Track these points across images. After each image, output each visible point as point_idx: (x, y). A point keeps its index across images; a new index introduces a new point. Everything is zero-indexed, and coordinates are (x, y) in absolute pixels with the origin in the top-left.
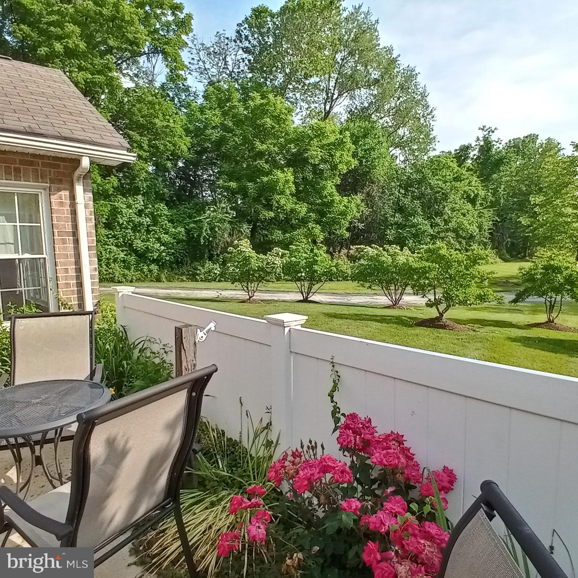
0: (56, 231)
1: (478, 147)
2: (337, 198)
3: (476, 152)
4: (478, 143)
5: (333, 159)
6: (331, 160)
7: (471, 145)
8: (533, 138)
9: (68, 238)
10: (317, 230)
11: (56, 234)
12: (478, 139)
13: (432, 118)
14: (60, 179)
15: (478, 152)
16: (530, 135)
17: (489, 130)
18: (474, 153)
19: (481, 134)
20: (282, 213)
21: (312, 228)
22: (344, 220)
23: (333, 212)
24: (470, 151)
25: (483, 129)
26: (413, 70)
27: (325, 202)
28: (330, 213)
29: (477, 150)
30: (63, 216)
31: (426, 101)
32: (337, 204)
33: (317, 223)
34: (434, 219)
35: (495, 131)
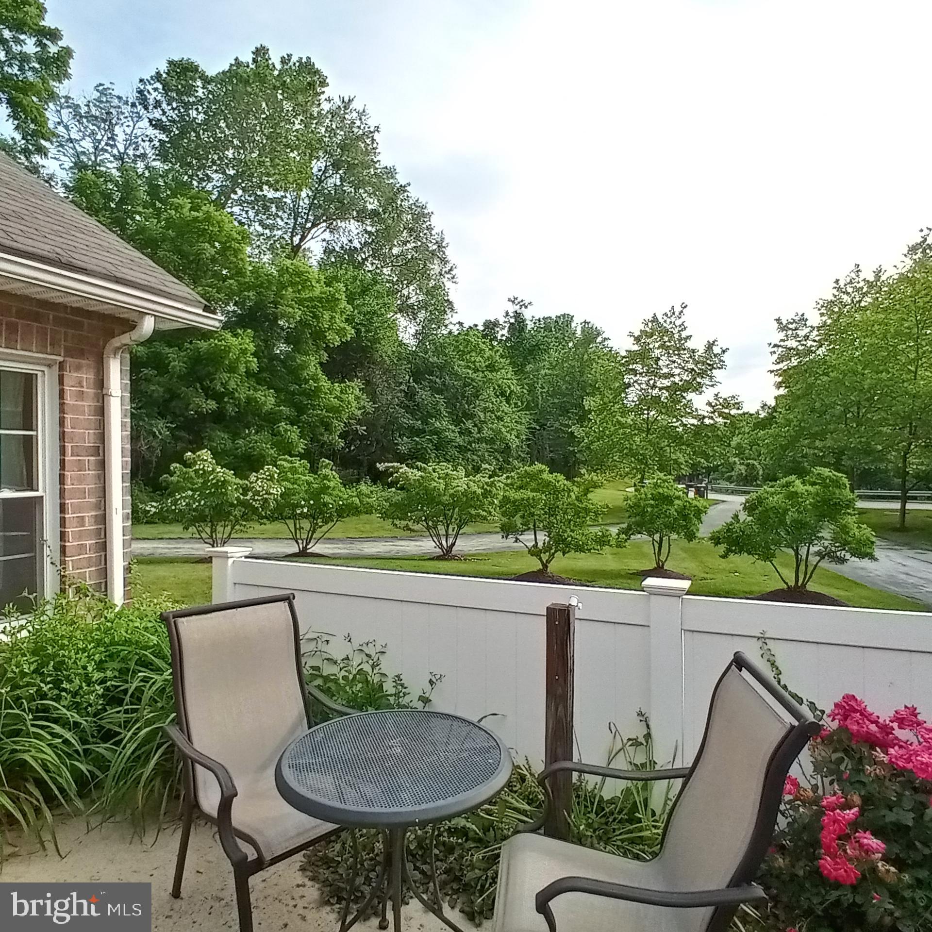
0: (69, 445)
1: (507, 325)
2: (325, 383)
3: (505, 332)
4: (507, 320)
5: (318, 322)
6: (315, 324)
7: (498, 321)
8: (567, 319)
9: (87, 458)
10: (293, 434)
11: (69, 451)
12: (507, 314)
13: (453, 278)
14: (82, 349)
15: (508, 331)
16: (564, 315)
17: (521, 304)
18: (503, 333)
19: (512, 308)
20: (230, 403)
21: (286, 431)
22: (337, 420)
23: (319, 405)
24: (498, 329)
25: (513, 302)
26: (423, 207)
27: (306, 389)
28: (314, 407)
29: (506, 329)
30: (82, 417)
31: (444, 253)
32: (326, 394)
33: (292, 424)
34: (464, 424)
35: (529, 306)
